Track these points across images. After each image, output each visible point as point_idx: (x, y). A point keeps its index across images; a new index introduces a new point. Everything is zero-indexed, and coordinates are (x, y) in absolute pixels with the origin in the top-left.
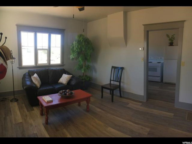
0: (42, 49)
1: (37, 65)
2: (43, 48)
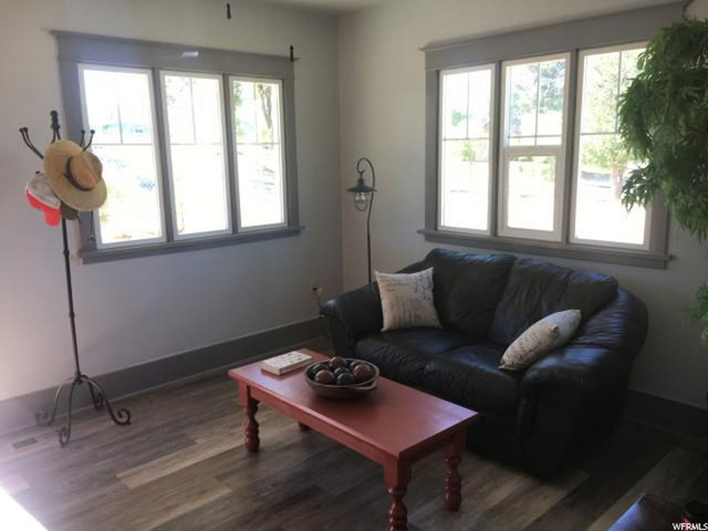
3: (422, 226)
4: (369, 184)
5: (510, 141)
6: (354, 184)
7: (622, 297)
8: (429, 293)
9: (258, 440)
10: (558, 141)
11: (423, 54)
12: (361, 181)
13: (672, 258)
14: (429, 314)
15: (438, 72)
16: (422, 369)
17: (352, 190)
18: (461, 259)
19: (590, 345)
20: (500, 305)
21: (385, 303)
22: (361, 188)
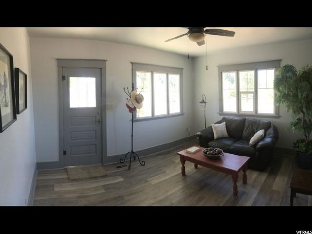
0: (247, 92)
1: (240, 113)
2: (249, 90)
3: (218, 112)
4: (205, 101)
5: (241, 90)
6: (201, 101)
7: (272, 125)
8: (225, 129)
9: (185, 172)
10: (253, 90)
11: (217, 68)
12: (203, 100)
13: (280, 116)
14: (226, 134)
15: (222, 73)
16: (229, 148)
17: (201, 103)
18: (232, 119)
19: (269, 137)
20: (244, 130)
21: (214, 132)
22: (203, 102)
